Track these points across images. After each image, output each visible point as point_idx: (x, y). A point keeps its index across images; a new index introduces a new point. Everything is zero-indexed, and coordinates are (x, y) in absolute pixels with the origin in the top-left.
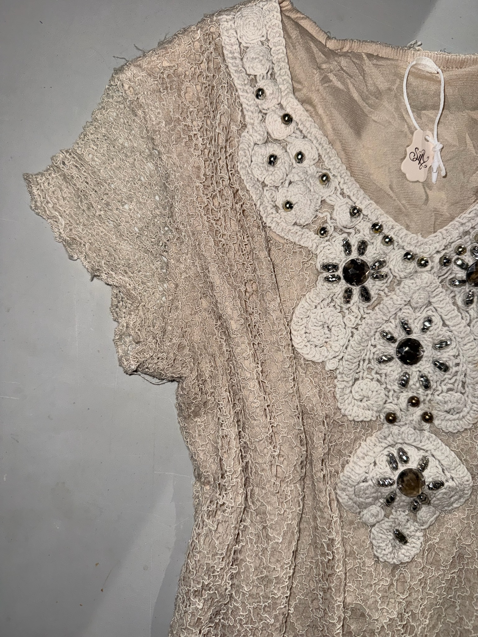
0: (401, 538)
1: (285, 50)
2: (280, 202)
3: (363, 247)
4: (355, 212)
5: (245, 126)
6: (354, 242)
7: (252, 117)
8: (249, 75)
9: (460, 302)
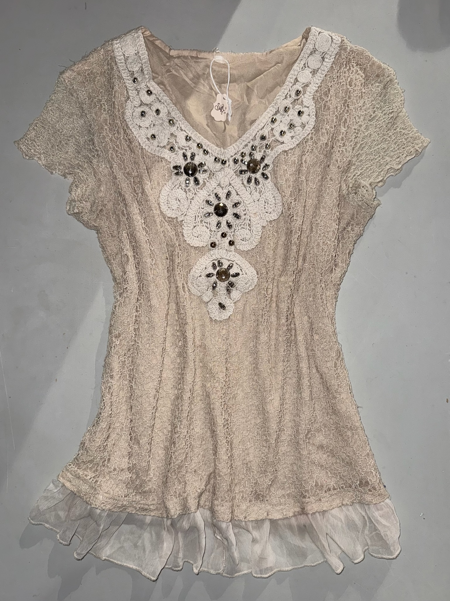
0: (222, 306)
1: (148, 57)
2: (149, 136)
3: (193, 156)
4: (188, 139)
5: (129, 98)
6: (189, 155)
7: (132, 93)
8: (130, 71)
9: (245, 182)
